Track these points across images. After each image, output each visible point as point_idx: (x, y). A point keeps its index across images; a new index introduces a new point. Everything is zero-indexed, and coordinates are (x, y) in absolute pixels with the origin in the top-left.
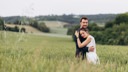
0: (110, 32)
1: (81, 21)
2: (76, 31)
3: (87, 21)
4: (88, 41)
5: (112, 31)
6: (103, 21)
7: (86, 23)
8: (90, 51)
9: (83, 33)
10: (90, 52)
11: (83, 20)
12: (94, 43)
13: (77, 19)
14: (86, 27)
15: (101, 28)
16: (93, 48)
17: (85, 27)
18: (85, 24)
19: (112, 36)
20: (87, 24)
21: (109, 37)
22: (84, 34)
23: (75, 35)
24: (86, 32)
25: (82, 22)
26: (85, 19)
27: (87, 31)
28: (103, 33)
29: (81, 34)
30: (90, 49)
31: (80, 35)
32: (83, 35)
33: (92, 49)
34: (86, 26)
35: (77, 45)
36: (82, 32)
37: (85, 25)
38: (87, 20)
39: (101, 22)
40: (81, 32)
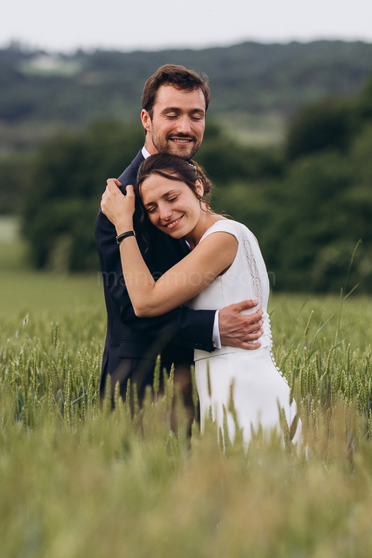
0: (330, 190)
1: (149, 103)
2: (111, 182)
3: (196, 99)
4: (209, 259)
5: (343, 183)
6: (266, 98)
7: (193, 114)
8: (227, 342)
9: (169, 198)
10: (229, 350)
11: (168, 95)
12: (256, 277)
13: (53, 82)
14: (190, 145)
15: (252, 153)
16: (248, 315)
17: (182, 148)
18: (183, 125)
19: (342, 218)
20: (201, 126)
21: (321, 227)
22: (173, 201)
23: (103, 217)
24: (193, 188)
25: (158, 109)
26: (186, 82)
27: (198, 183)
28: (275, 198)
29: (154, 204)
30: (224, 323)
31: (141, 211)
32: (164, 211)
33: (246, 325)
34: (194, 140)
35: (119, 294)
36: (158, 185)
37: (182, 135)
38: (202, 96)
39: (256, 110)
40: (154, 186)
